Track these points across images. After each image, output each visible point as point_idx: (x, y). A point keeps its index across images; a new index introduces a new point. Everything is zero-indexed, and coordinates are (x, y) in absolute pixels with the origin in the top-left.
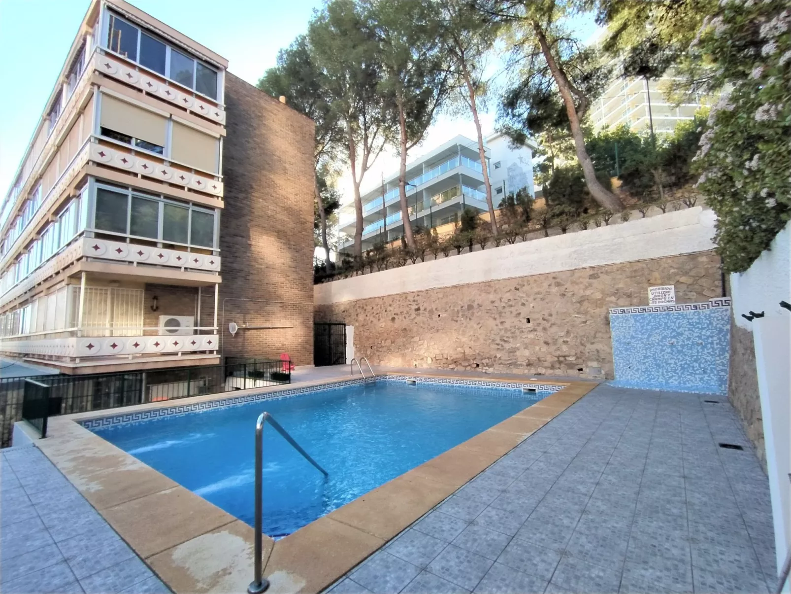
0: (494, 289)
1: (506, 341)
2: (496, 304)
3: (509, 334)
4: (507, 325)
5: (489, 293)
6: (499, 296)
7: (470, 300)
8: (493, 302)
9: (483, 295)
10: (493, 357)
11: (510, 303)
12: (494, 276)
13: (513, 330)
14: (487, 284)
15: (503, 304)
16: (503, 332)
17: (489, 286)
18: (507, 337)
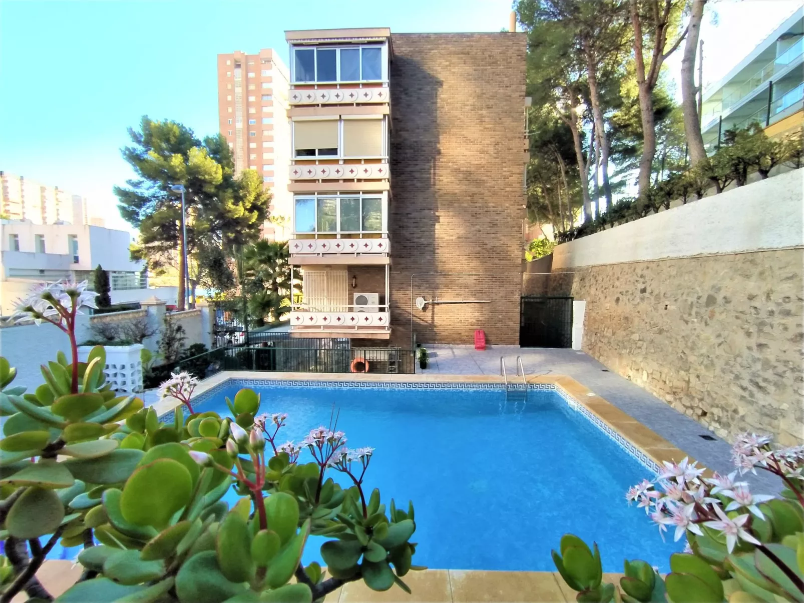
0: (760, 269)
1: (760, 388)
2: (756, 303)
3: (769, 374)
4: (771, 354)
5: (747, 277)
6: (765, 287)
7: (713, 287)
8: (751, 298)
9: (738, 279)
10: (730, 409)
11: (787, 306)
12: (766, 241)
13: (781, 368)
14: (750, 257)
15: (771, 306)
16: (758, 366)
17: (752, 262)
18: (765, 380)
